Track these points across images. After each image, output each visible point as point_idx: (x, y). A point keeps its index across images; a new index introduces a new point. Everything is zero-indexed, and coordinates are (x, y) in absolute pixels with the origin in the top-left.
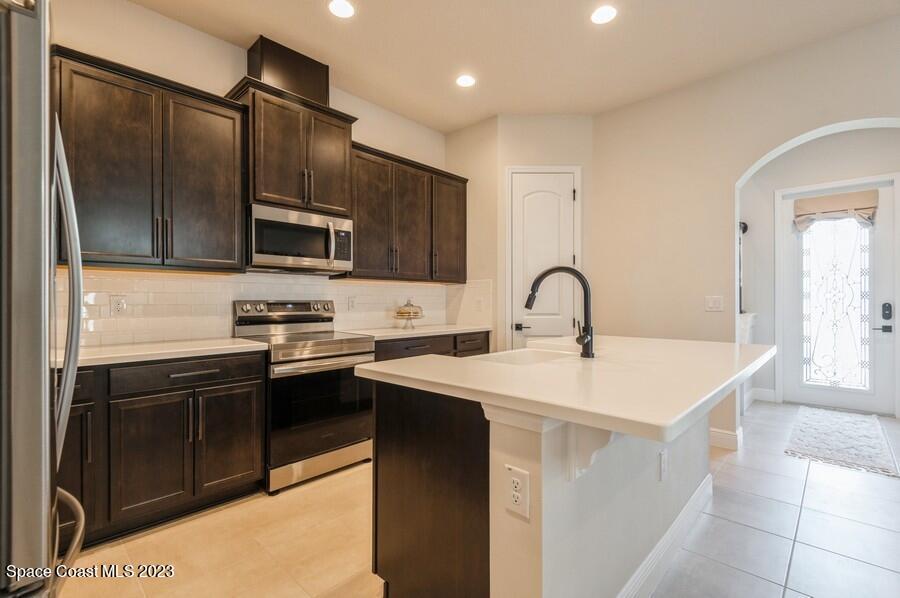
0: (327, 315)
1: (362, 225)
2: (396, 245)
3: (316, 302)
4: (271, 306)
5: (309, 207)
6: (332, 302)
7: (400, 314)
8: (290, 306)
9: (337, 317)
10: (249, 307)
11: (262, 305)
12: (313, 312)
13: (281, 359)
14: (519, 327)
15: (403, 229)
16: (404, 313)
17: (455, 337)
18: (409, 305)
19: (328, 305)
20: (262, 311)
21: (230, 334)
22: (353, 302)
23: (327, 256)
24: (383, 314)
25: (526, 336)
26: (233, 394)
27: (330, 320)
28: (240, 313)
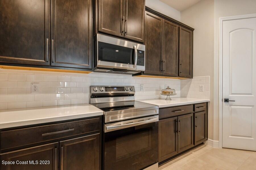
0: (131, 93)
1: (149, 49)
2: (164, 59)
3: (127, 87)
4: (107, 88)
5: (125, 37)
6: (134, 86)
7: (164, 93)
8: (116, 88)
9: (136, 94)
10: (96, 89)
11: (103, 88)
12: (126, 92)
13: (111, 120)
14: (226, 100)
15: (167, 51)
16: (167, 93)
17: (194, 105)
18: (168, 88)
19: (132, 88)
20: (102, 91)
21: (88, 102)
22: (142, 87)
23: (133, 63)
24: (154, 92)
25: (231, 105)
26: (83, 143)
27: (133, 95)
28: (93, 92)
